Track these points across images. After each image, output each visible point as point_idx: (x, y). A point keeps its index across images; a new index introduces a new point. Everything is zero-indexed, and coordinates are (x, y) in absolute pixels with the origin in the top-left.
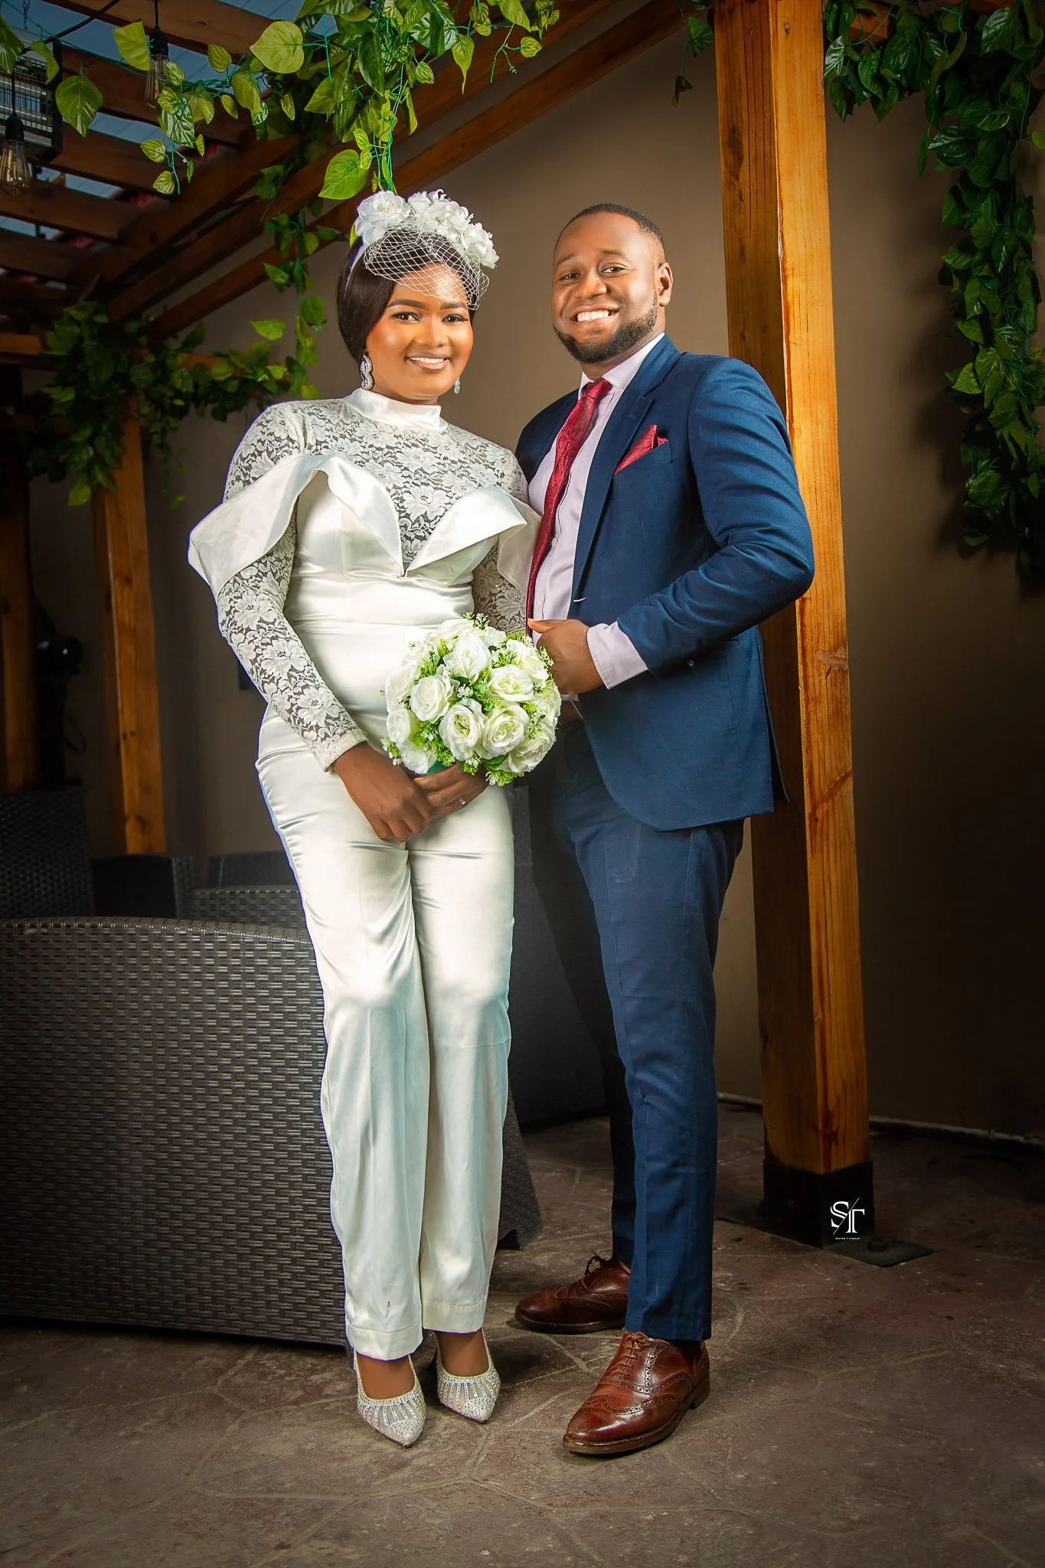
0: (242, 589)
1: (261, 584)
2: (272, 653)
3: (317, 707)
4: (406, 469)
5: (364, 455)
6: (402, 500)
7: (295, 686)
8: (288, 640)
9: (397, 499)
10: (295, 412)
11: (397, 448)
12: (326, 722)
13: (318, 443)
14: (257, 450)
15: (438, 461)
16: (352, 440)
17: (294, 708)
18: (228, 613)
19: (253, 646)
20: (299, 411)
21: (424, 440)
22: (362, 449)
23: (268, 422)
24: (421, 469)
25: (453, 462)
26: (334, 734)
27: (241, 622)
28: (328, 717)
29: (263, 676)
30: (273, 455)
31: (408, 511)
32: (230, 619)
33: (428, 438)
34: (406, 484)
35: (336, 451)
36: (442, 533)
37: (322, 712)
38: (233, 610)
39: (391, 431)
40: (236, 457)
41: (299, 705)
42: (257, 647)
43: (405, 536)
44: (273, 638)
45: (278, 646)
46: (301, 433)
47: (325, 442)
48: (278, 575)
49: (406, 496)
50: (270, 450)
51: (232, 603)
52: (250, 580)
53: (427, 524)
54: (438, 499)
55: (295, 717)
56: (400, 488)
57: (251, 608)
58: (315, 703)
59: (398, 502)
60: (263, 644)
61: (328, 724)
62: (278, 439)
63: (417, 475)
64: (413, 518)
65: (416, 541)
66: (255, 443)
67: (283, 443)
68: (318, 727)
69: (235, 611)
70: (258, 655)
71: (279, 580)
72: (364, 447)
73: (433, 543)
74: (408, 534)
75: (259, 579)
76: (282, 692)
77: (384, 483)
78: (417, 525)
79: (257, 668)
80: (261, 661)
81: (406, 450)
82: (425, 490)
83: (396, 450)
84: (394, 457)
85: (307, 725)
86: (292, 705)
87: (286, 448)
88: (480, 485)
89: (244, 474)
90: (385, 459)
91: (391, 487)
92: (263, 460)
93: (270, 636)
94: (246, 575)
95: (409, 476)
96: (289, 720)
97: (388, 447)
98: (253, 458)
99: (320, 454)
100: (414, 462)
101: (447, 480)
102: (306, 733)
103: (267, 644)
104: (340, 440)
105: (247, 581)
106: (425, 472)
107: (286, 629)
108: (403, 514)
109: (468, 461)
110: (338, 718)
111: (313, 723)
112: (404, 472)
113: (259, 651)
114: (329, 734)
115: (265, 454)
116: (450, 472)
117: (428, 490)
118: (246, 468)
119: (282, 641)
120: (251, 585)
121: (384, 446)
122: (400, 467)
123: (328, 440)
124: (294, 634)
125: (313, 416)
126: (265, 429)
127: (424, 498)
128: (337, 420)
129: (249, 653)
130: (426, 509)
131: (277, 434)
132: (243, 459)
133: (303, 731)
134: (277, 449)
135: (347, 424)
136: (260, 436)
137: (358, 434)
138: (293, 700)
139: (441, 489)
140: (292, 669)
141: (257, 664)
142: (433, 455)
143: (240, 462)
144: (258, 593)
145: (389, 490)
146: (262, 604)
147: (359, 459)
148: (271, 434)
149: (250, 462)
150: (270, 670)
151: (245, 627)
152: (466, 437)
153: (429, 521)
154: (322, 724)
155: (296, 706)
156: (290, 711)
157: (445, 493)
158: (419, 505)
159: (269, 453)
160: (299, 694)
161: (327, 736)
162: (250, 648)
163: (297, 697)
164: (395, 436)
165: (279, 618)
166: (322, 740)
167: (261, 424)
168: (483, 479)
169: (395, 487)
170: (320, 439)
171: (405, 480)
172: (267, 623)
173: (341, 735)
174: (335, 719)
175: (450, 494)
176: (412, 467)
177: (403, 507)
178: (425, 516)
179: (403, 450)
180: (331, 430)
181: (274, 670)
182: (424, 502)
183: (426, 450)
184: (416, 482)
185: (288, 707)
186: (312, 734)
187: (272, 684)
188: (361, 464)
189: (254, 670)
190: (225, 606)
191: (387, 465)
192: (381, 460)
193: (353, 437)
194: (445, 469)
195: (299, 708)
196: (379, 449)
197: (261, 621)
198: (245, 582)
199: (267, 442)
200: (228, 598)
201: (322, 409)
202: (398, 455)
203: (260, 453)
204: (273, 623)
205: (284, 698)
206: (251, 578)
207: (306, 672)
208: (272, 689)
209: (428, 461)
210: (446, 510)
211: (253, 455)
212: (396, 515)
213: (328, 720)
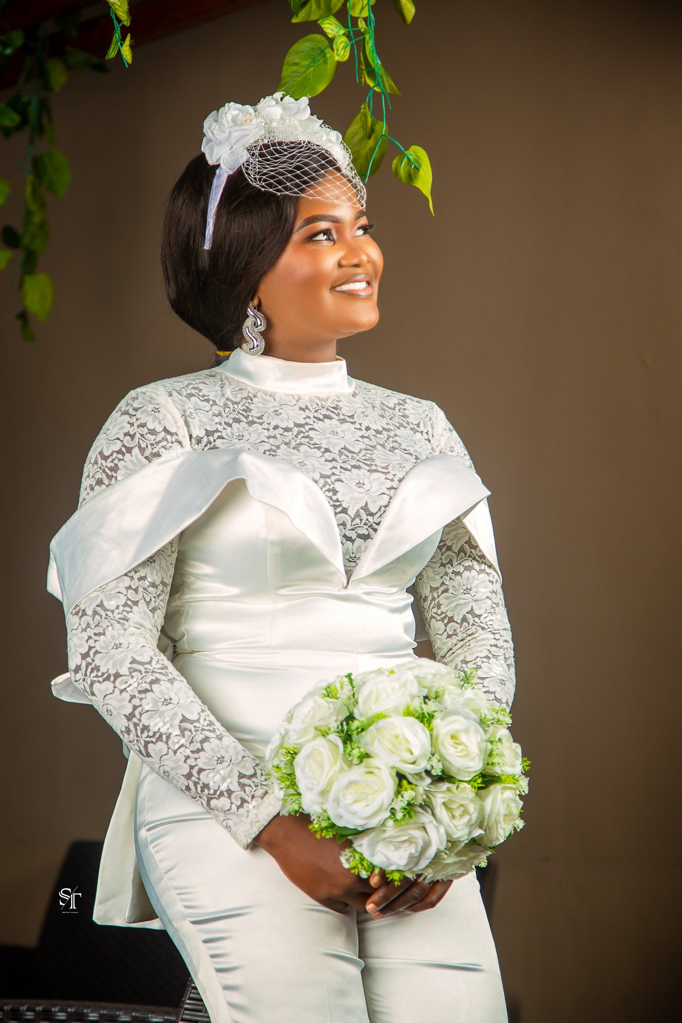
0: (105, 623)
1: (130, 616)
2: (155, 702)
3: (225, 764)
4: (327, 450)
5: (271, 440)
6: (335, 492)
7: (191, 742)
8: (171, 681)
9: (329, 490)
10: (170, 395)
11: (307, 424)
12: (239, 783)
13: (208, 433)
14: (124, 446)
15: (360, 433)
16: (251, 423)
17: (194, 772)
18: (85, 656)
19: (126, 696)
20: (175, 393)
21: (336, 408)
22: (266, 433)
23: (136, 410)
24: (345, 448)
25: (377, 432)
26: (253, 797)
27: (106, 665)
28: (241, 776)
29: (146, 734)
30: (147, 453)
31: (345, 505)
32: (88, 664)
33: (340, 404)
34: (334, 470)
35: (234, 441)
36: (391, 528)
37: (232, 771)
38: (93, 651)
39: (295, 402)
40: (93, 454)
41: (201, 765)
42: (133, 697)
43: (345, 536)
44: (152, 682)
45: (161, 692)
46: (181, 422)
47: (217, 431)
48: (153, 605)
49: (338, 486)
50: (143, 446)
51: (91, 643)
52: (116, 611)
53: (370, 518)
54: (377, 484)
55: (196, 784)
56: (329, 477)
57: (118, 646)
58: (221, 760)
59: (330, 494)
60: (140, 692)
61: (243, 786)
62: (153, 432)
63: (343, 457)
64: (352, 512)
65: (359, 541)
66: (121, 437)
67: (159, 438)
68: (230, 792)
69: (97, 652)
70: (135, 708)
71: (153, 610)
72: (268, 430)
73: (383, 542)
74: (348, 533)
75: (128, 609)
76: (175, 752)
77: (308, 472)
78: (357, 521)
79: (136, 725)
80: (141, 714)
81: (319, 425)
82: (358, 475)
83: (307, 427)
84: (308, 437)
85: (215, 791)
86: (192, 767)
87: (164, 443)
88: (417, 458)
89: (107, 475)
90: (298, 442)
91: (317, 477)
92: (134, 459)
93: (148, 680)
94: (111, 604)
95: (334, 460)
96: (188, 788)
97: (297, 425)
98: (120, 456)
99: (215, 448)
100: (334, 439)
101: (380, 456)
102: (213, 803)
103: (146, 691)
104: (235, 425)
105: (113, 612)
106: (351, 452)
107: (167, 668)
108: (339, 509)
109: (392, 427)
110: (255, 775)
111: (223, 787)
112: (327, 454)
113: (136, 702)
114: (247, 798)
115: (136, 451)
116: (379, 447)
117: (362, 474)
118: (111, 469)
119: (164, 685)
120: (117, 617)
121: (291, 425)
122: (319, 448)
123: (220, 428)
124: (178, 673)
125: (193, 399)
126: (134, 419)
127: (360, 484)
128: (223, 400)
129: (123, 707)
130: (366, 498)
131: (150, 426)
132: (106, 458)
133: (209, 800)
134: (152, 445)
135: (237, 403)
136: (127, 428)
137: (255, 413)
138: (191, 762)
139: (376, 471)
140: (184, 720)
141: (135, 720)
142: (352, 426)
143: (100, 461)
144: (126, 626)
145: (316, 482)
146: (132, 639)
147: (267, 447)
148: (143, 425)
149: (116, 461)
150: (156, 724)
151: (112, 672)
152: (379, 393)
153: (372, 515)
154: (235, 787)
155: (196, 769)
156: (189, 776)
157: (384, 476)
158: (357, 495)
159: (142, 450)
160: (198, 751)
161: (243, 801)
162: (124, 700)
163: (196, 756)
164: (301, 409)
165: (155, 654)
166: (238, 807)
167: (126, 413)
168: (416, 448)
169: (322, 476)
170: (209, 428)
171: (330, 465)
172: (142, 664)
173: (262, 798)
174: (250, 777)
175: (390, 476)
176: (334, 446)
177: (337, 500)
178: (365, 508)
179: (316, 426)
180: (220, 414)
181: (161, 724)
182: (361, 490)
183: (343, 421)
184: (344, 465)
185: (186, 770)
186: (224, 802)
187: (159, 743)
188: (272, 453)
189: (132, 727)
190: (81, 646)
191: (302, 448)
192: (293, 444)
193: (250, 419)
194: (373, 443)
195: (200, 771)
196: (287, 429)
197: (134, 661)
198: (109, 613)
199: (138, 435)
200: (85, 635)
201: (201, 386)
202: (312, 433)
203: (129, 450)
204: (150, 663)
205: (179, 761)
206: (118, 607)
207: (202, 720)
208: (161, 750)
209: (348, 435)
210: (391, 498)
211: (119, 452)
212: (330, 511)
213: (242, 781)
